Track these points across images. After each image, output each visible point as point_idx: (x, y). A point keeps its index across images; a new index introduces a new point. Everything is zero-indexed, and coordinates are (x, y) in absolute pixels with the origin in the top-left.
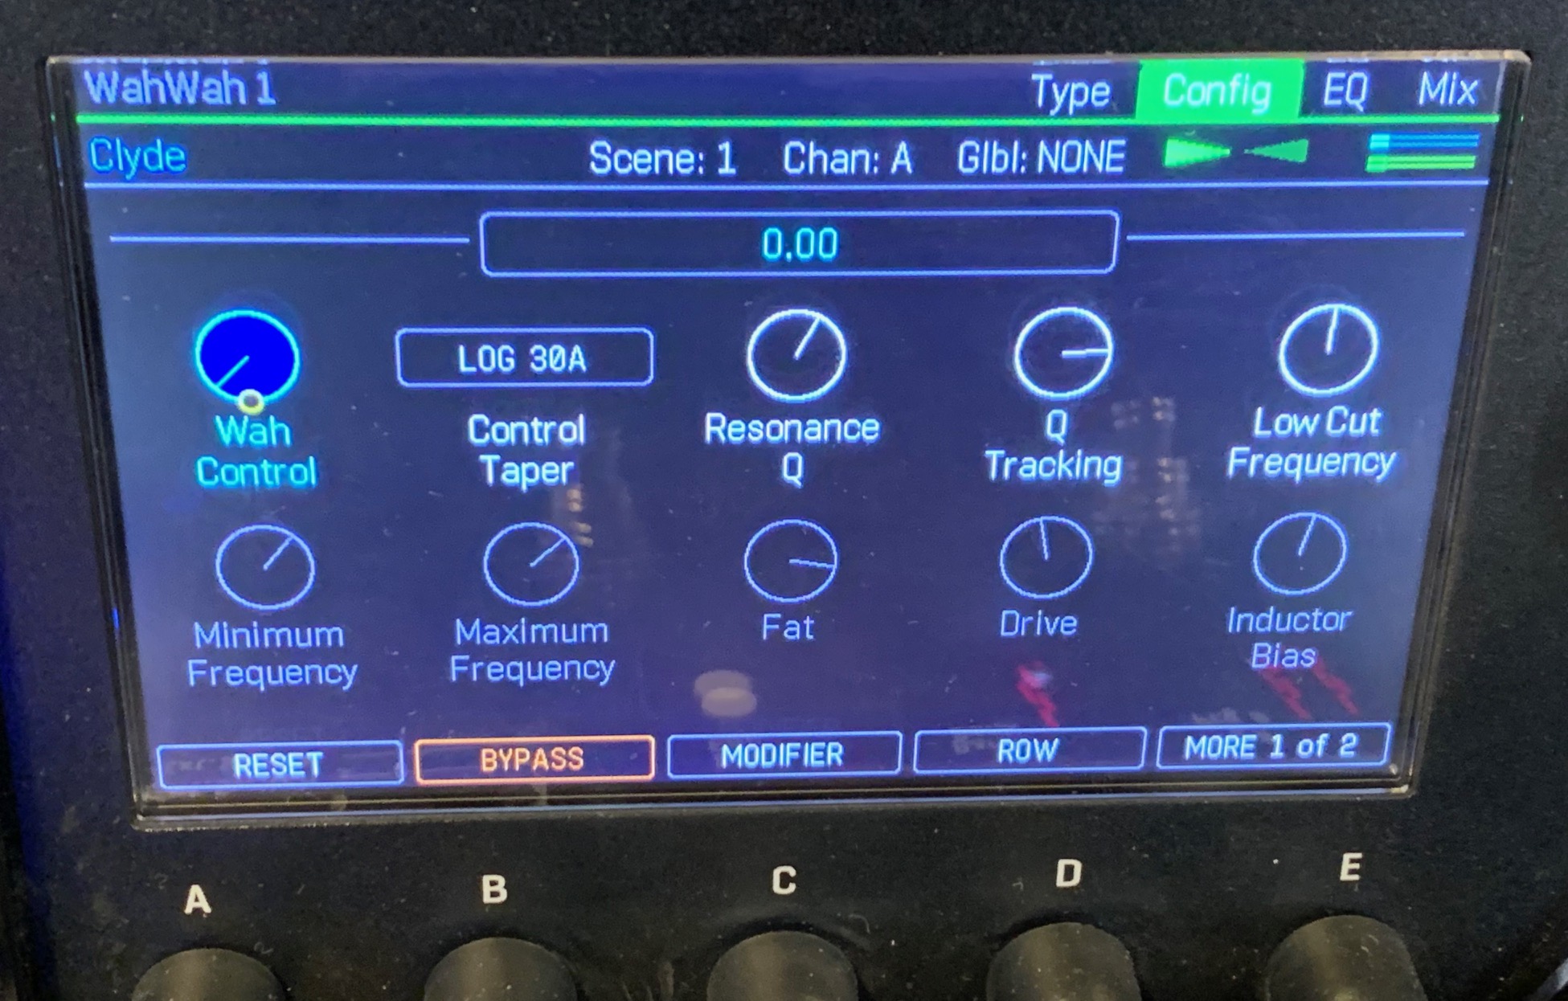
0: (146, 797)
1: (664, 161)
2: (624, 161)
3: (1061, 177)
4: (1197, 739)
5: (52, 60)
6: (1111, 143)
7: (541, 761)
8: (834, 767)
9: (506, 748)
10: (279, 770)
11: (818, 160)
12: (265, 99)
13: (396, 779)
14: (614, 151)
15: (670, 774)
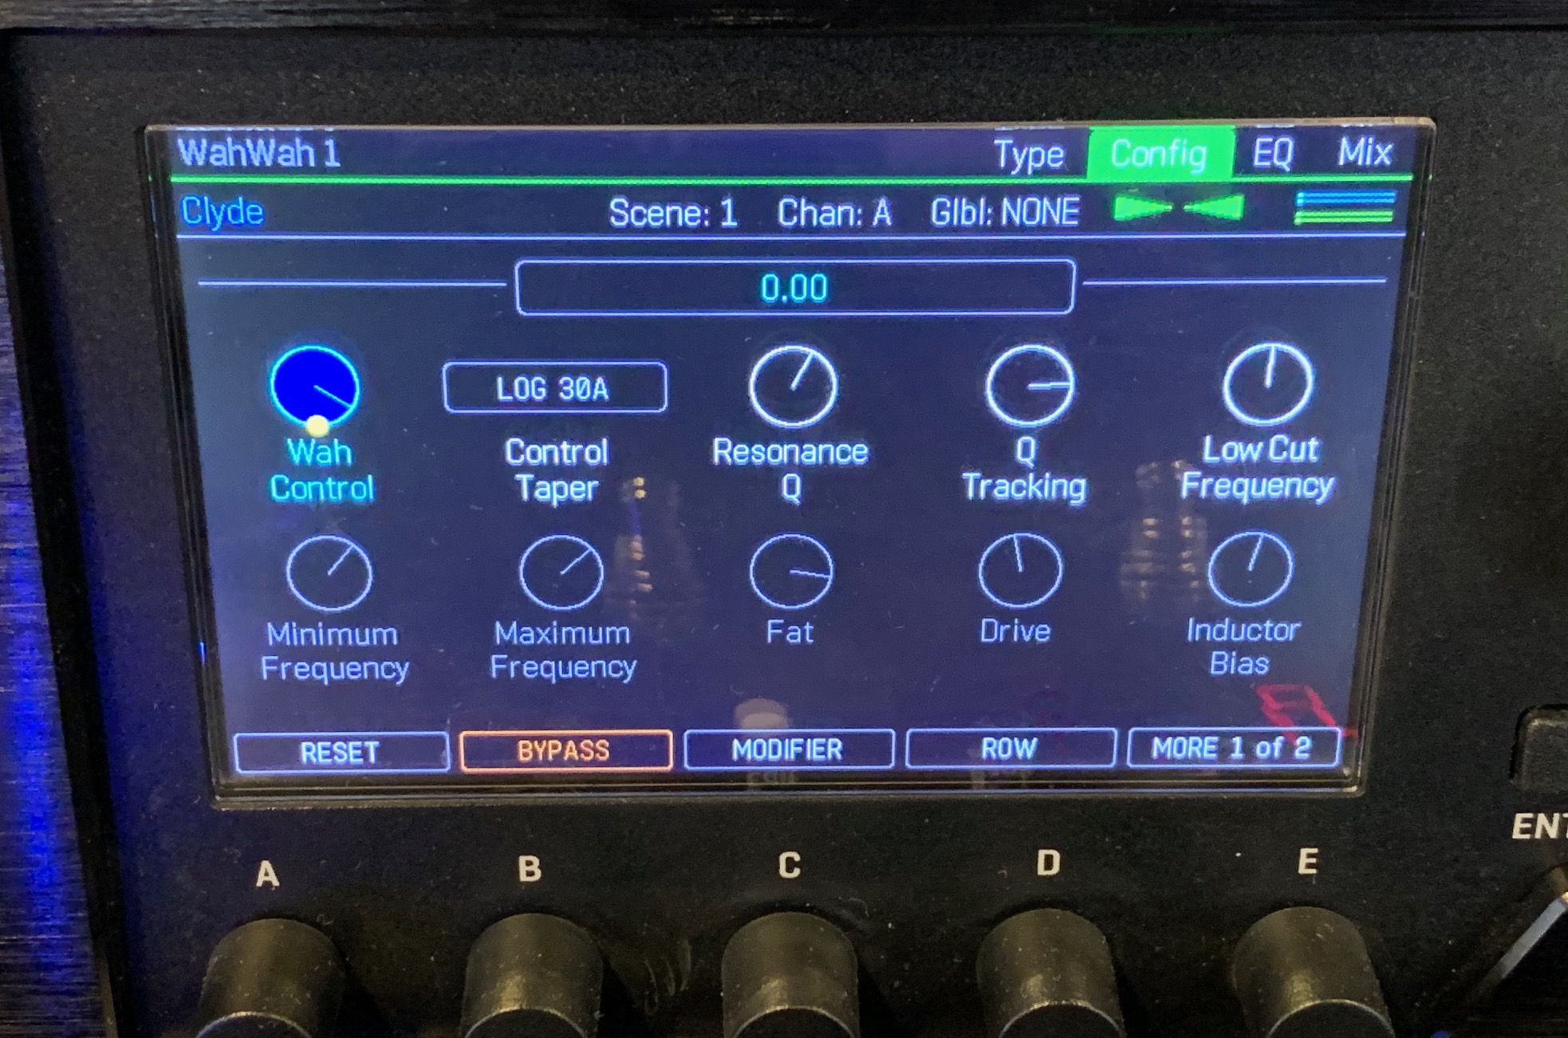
0: (223, 781)
1: (674, 214)
2: (640, 216)
3: (1023, 229)
4: (1163, 740)
5: (150, 128)
6: (1066, 200)
7: (571, 751)
8: (834, 761)
9: (540, 739)
10: (340, 757)
11: (809, 214)
12: (332, 163)
13: (444, 767)
14: (631, 207)
15: (686, 766)
